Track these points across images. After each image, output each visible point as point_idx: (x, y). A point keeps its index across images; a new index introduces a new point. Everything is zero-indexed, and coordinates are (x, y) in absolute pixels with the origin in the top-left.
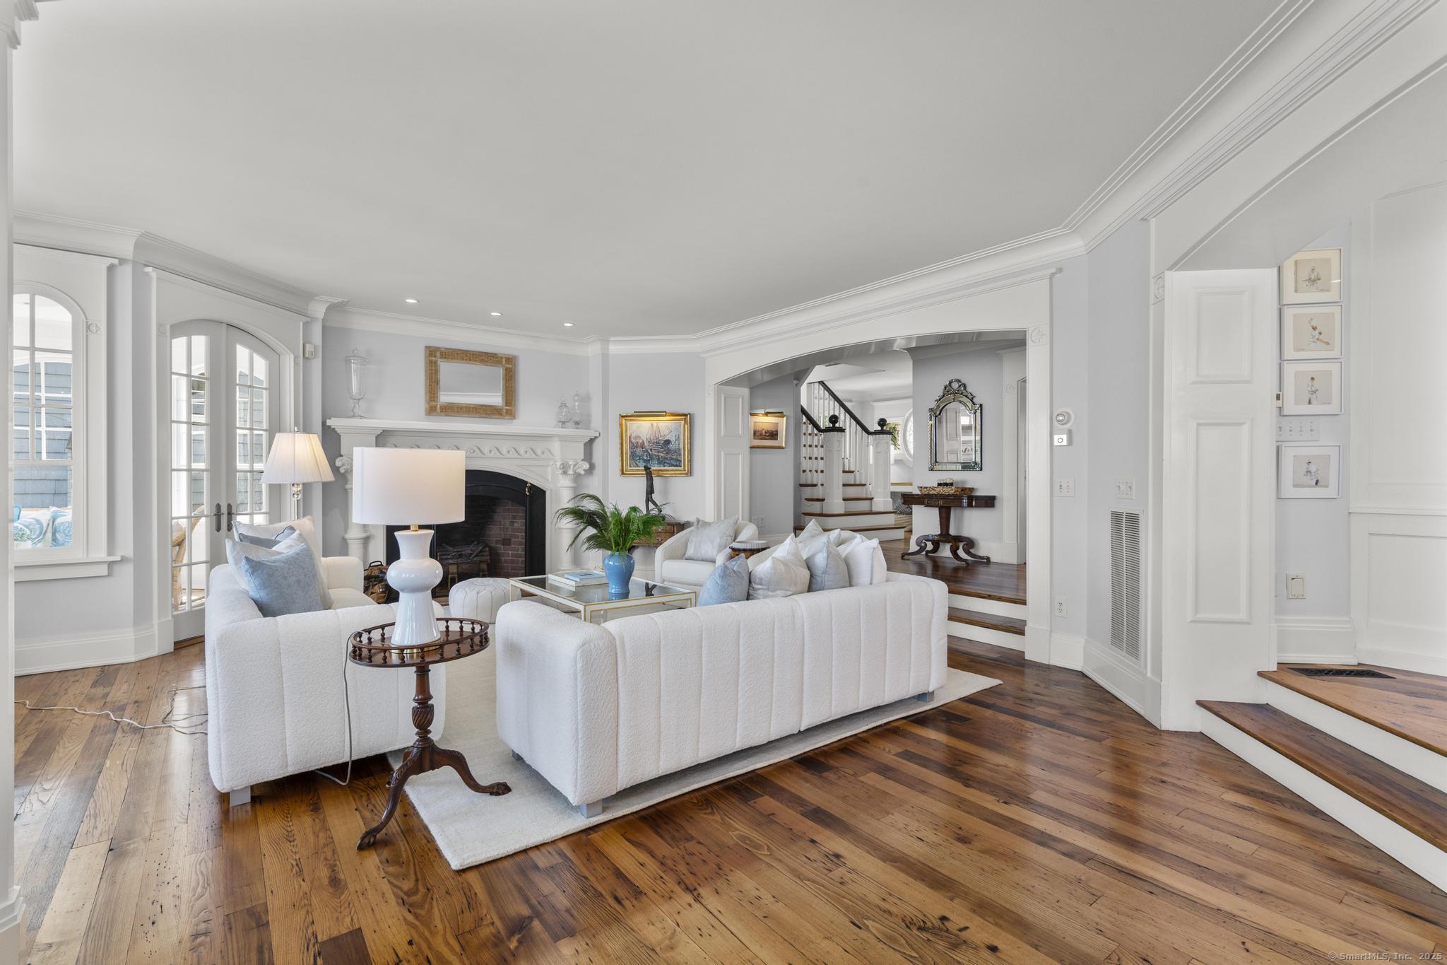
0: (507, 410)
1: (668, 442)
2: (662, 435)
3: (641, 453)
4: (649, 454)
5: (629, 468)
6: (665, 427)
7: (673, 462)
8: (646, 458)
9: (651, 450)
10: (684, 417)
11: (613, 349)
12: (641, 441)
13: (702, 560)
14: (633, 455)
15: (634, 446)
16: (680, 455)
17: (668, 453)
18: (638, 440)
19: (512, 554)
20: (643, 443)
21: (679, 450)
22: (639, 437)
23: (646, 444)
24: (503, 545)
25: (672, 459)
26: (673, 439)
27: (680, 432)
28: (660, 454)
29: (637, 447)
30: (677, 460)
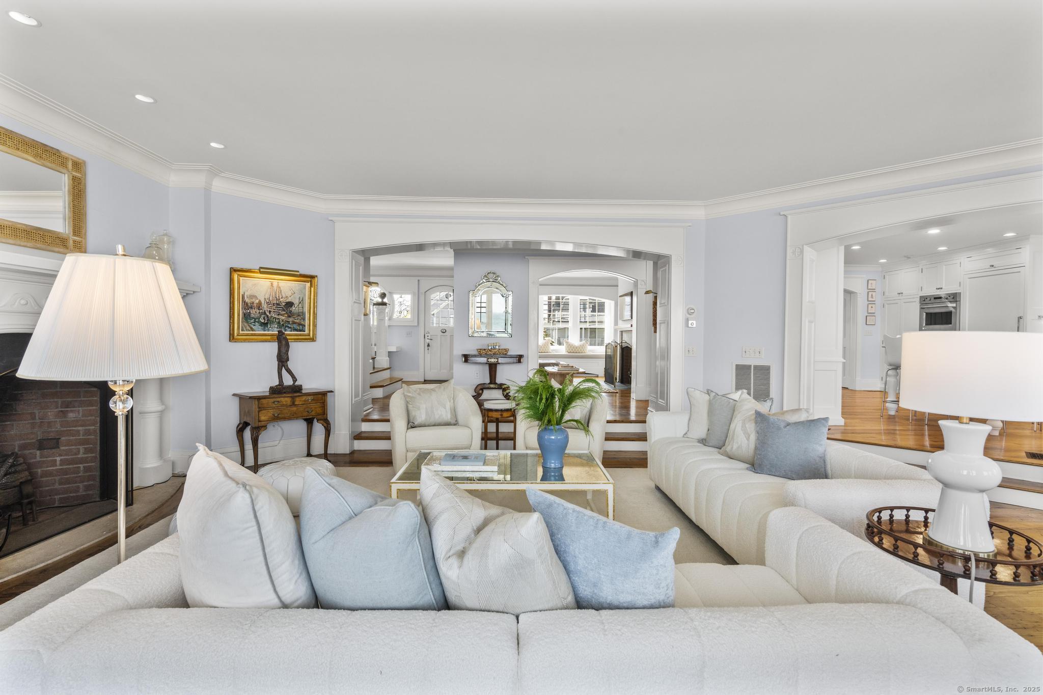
0: (74, 241)
1: (290, 304)
2: (284, 296)
3: (257, 315)
4: (267, 316)
5: (241, 332)
6: (287, 288)
7: (295, 326)
8: (263, 321)
9: (270, 312)
10: (309, 279)
11: (219, 185)
12: (257, 301)
13: (434, 425)
14: (247, 317)
15: (247, 306)
16: (304, 319)
17: (289, 316)
18: (254, 300)
19: (61, 460)
20: (260, 303)
21: (303, 313)
22: (256, 297)
23: (265, 307)
24: (38, 449)
25: (294, 323)
26: (296, 302)
27: (305, 295)
28: (280, 317)
29: (251, 308)
30: (300, 324)
